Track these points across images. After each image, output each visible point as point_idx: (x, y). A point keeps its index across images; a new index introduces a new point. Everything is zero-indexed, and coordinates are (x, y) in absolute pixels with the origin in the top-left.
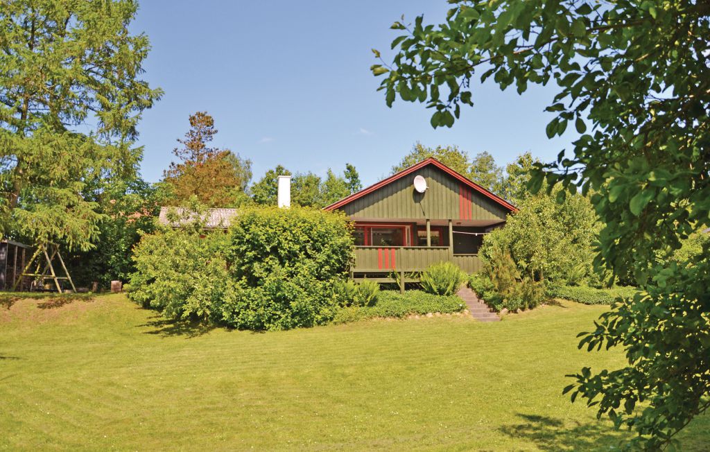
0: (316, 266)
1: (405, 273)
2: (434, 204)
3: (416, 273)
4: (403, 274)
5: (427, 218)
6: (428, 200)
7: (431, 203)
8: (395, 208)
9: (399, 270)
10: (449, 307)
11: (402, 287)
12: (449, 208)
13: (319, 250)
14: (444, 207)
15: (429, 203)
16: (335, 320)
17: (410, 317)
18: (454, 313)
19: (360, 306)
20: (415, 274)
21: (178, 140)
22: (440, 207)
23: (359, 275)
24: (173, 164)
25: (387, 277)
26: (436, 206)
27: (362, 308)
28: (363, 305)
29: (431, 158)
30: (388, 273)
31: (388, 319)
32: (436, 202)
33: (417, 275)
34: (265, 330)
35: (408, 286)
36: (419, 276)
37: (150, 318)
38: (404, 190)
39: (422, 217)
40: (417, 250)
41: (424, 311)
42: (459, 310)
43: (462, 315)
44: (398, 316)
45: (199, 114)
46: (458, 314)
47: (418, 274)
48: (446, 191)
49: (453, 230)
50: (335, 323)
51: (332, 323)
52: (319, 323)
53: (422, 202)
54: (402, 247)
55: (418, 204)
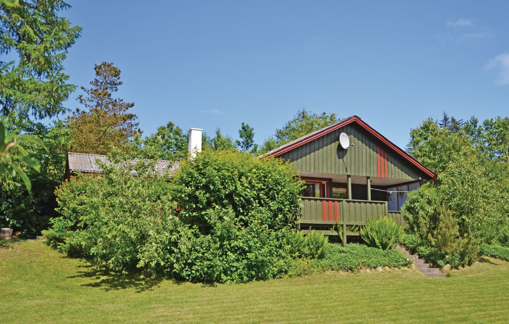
0: (270, 214)
1: (347, 225)
2: (355, 161)
3: (357, 226)
4: (345, 227)
5: (349, 174)
6: (351, 157)
7: (353, 161)
8: (321, 163)
9: (341, 223)
10: (396, 262)
11: (345, 240)
12: (368, 165)
13: (273, 199)
14: (364, 165)
15: (351, 159)
16: (290, 273)
17: (362, 271)
18: (402, 268)
19: (311, 259)
20: (355, 228)
21: (83, 88)
22: (361, 163)
23: (305, 227)
24: (78, 110)
25: (329, 229)
26: (357, 163)
27: (313, 260)
28: (313, 257)
29: (356, 116)
30: (331, 226)
31: (341, 272)
32: (357, 160)
33: (357, 228)
34: (221, 282)
35: (351, 239)
36: (359, 230)
37: (79, 267)
38: (329, 146)
39: (345, 173)
40: (357, 204)
41: (375, 265)
42: (406, 265)
43: (410, 270)
44: (351, 269)
45: (104, 64)
46: (406, 268)
47: (359, 228)
48: (366, 150)
49: (371, 187)
50: (290, 276)
51: (286, 276)
52: (274, 276)
53: (345, 158)
54: (344, 200)
55: (341, 160)
